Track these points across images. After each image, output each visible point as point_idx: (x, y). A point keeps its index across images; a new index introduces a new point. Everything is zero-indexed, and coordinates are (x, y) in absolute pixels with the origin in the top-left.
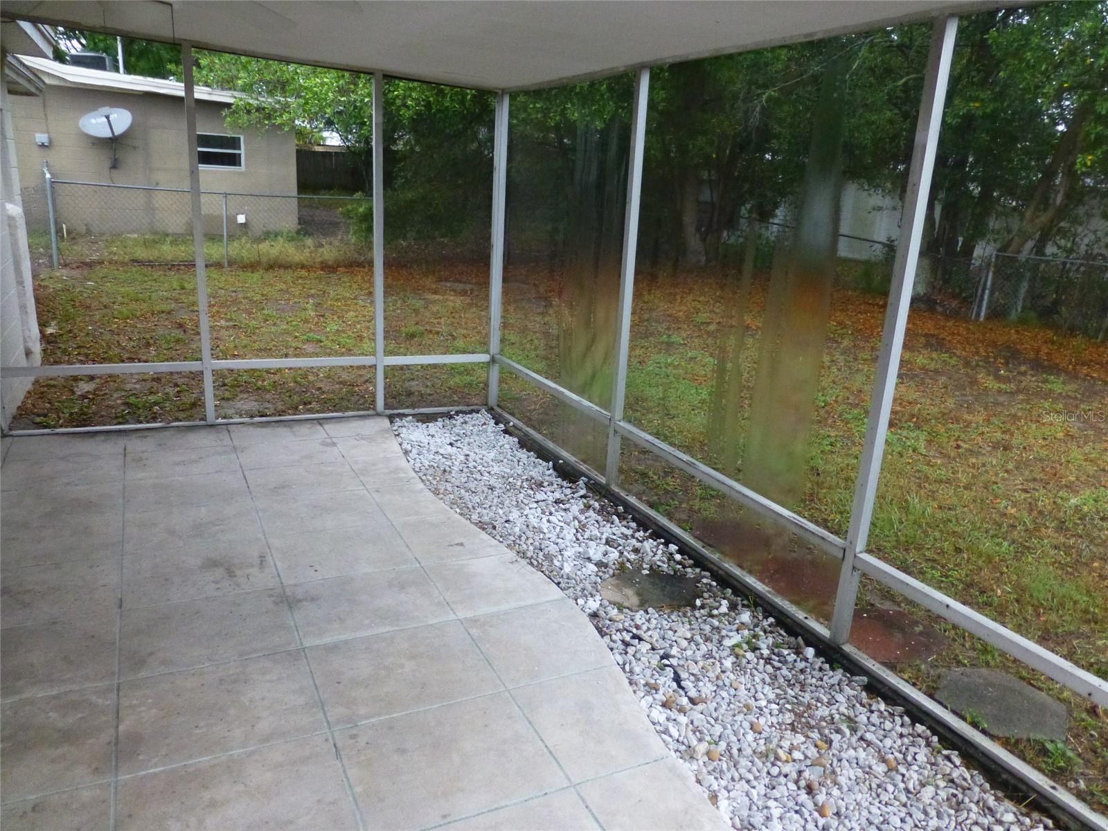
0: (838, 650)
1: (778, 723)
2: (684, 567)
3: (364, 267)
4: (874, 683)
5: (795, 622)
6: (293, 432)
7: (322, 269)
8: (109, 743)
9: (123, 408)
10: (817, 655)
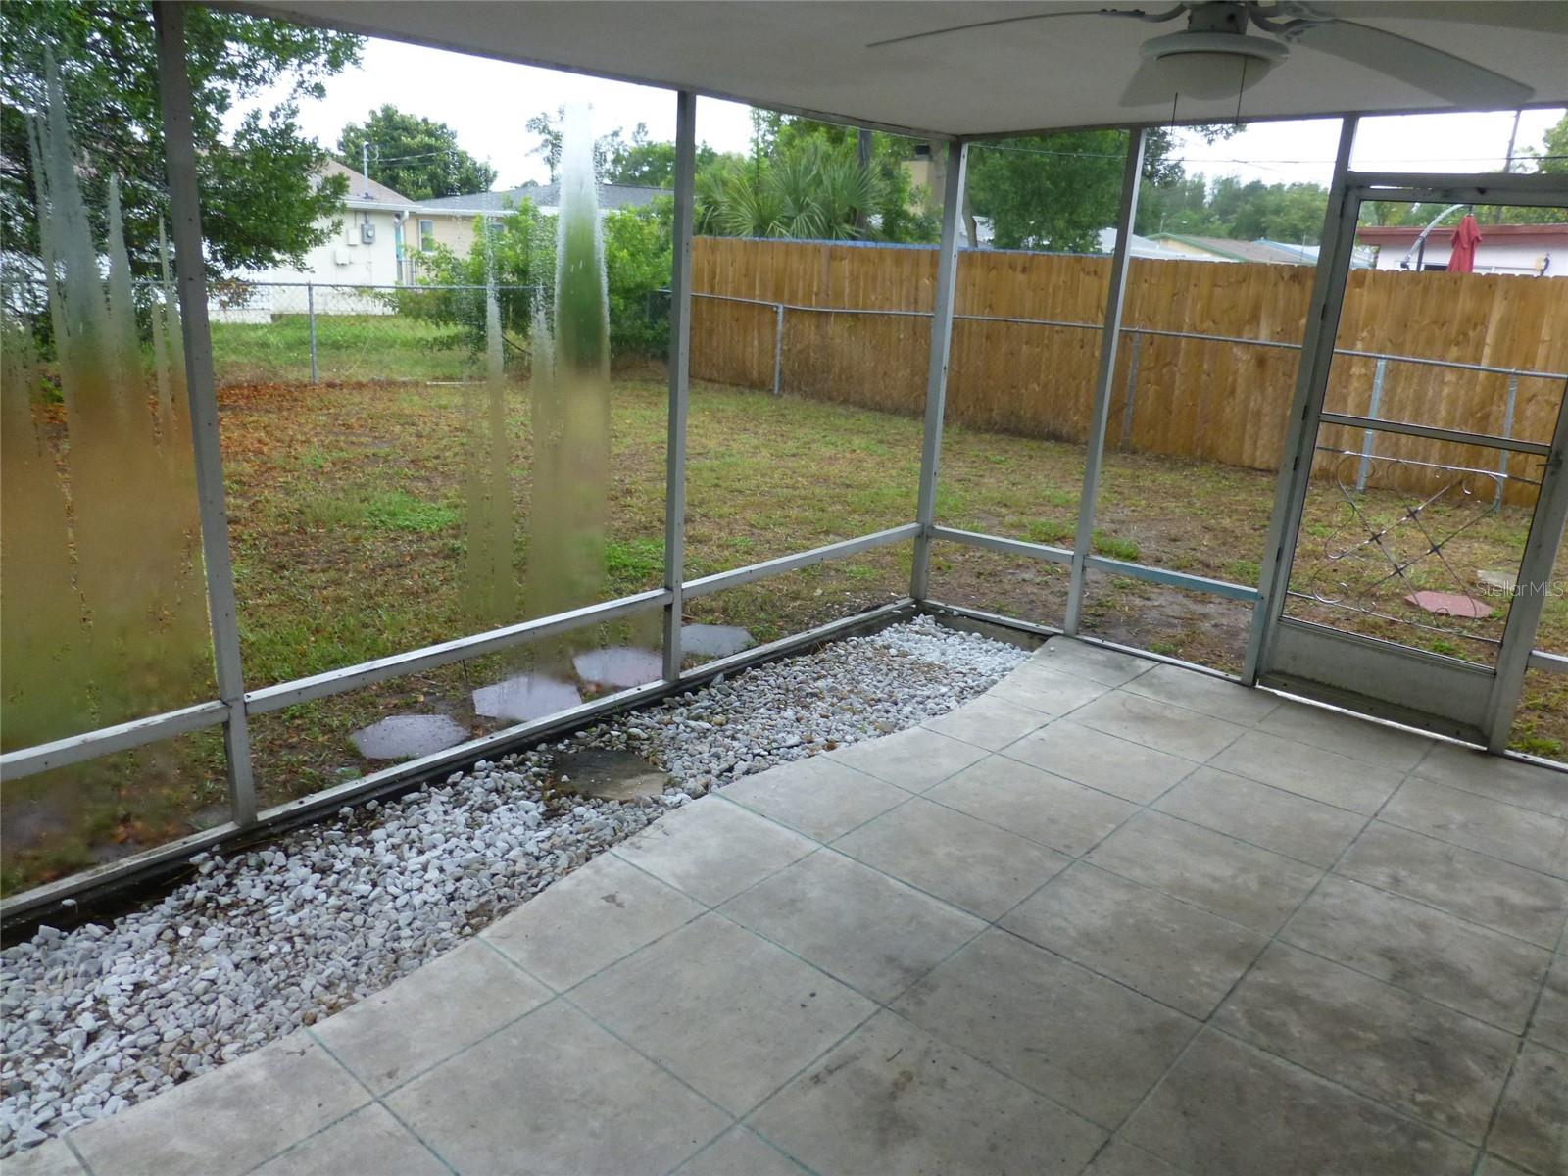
8: (1259, 969)
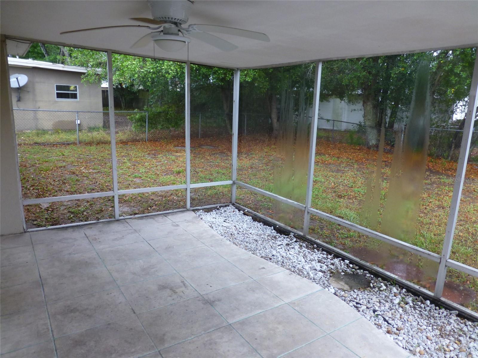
0: (439, 300)
1: (435, 335)
2: (356, 270)
3: (139, 142)
4: (461, 313)
5: (415, 290)
6: (156, 221)
7: (121, 143)
9: (69, 214)
10: (431, 303)
